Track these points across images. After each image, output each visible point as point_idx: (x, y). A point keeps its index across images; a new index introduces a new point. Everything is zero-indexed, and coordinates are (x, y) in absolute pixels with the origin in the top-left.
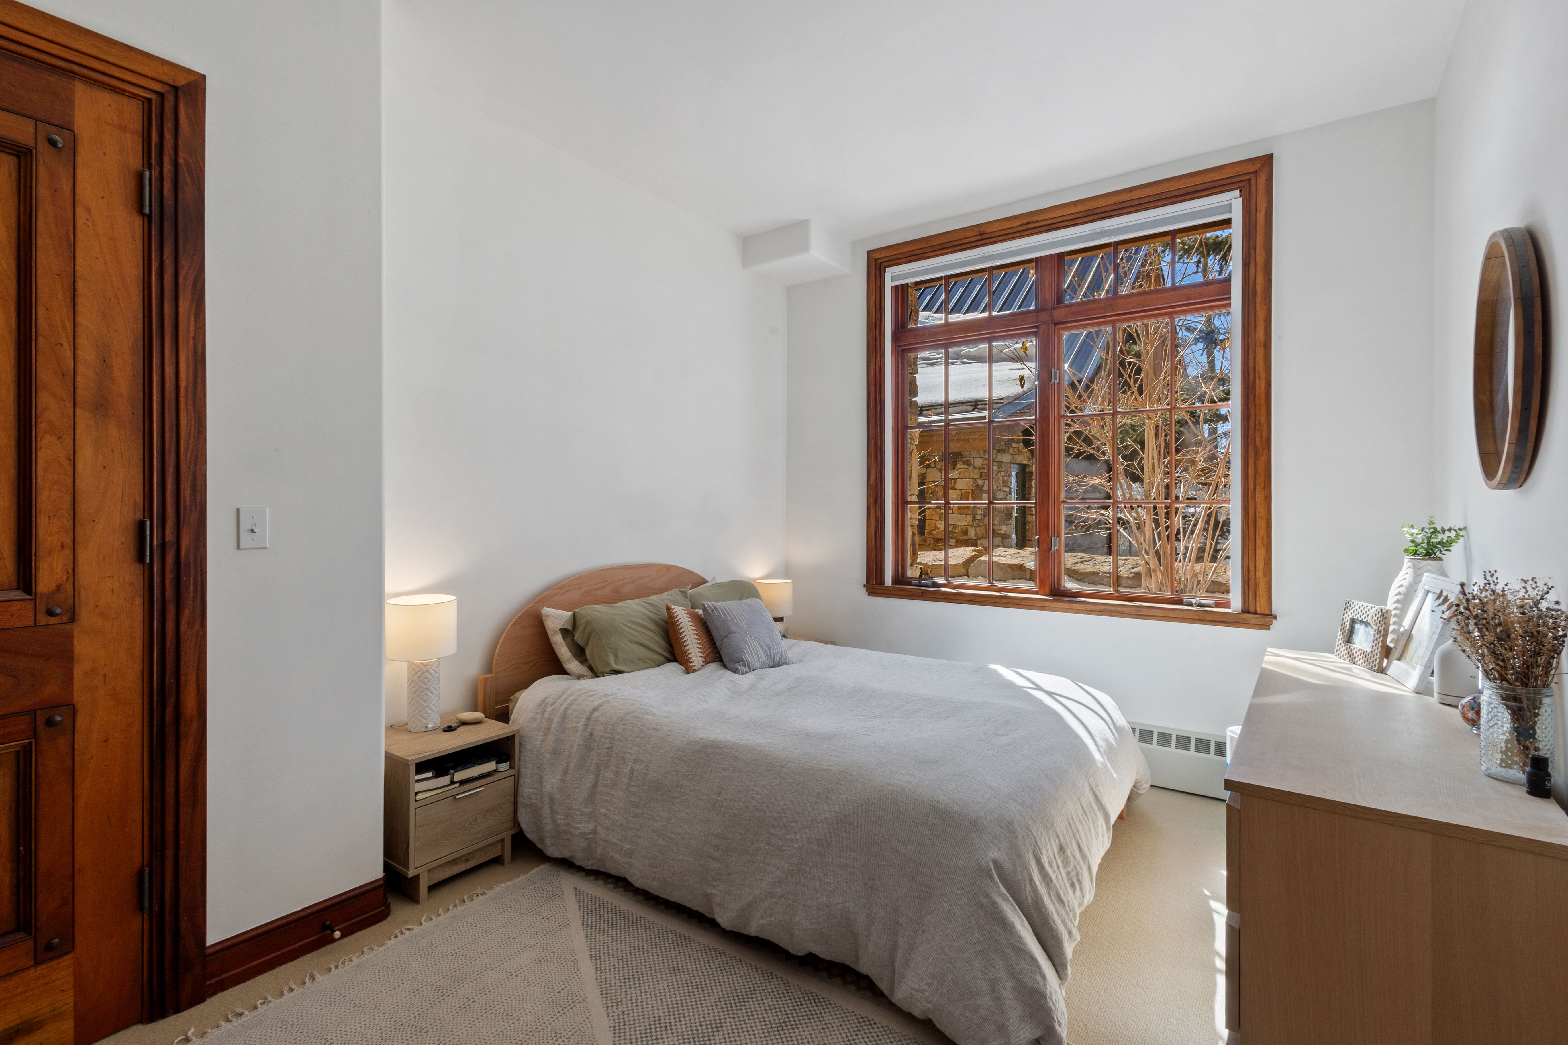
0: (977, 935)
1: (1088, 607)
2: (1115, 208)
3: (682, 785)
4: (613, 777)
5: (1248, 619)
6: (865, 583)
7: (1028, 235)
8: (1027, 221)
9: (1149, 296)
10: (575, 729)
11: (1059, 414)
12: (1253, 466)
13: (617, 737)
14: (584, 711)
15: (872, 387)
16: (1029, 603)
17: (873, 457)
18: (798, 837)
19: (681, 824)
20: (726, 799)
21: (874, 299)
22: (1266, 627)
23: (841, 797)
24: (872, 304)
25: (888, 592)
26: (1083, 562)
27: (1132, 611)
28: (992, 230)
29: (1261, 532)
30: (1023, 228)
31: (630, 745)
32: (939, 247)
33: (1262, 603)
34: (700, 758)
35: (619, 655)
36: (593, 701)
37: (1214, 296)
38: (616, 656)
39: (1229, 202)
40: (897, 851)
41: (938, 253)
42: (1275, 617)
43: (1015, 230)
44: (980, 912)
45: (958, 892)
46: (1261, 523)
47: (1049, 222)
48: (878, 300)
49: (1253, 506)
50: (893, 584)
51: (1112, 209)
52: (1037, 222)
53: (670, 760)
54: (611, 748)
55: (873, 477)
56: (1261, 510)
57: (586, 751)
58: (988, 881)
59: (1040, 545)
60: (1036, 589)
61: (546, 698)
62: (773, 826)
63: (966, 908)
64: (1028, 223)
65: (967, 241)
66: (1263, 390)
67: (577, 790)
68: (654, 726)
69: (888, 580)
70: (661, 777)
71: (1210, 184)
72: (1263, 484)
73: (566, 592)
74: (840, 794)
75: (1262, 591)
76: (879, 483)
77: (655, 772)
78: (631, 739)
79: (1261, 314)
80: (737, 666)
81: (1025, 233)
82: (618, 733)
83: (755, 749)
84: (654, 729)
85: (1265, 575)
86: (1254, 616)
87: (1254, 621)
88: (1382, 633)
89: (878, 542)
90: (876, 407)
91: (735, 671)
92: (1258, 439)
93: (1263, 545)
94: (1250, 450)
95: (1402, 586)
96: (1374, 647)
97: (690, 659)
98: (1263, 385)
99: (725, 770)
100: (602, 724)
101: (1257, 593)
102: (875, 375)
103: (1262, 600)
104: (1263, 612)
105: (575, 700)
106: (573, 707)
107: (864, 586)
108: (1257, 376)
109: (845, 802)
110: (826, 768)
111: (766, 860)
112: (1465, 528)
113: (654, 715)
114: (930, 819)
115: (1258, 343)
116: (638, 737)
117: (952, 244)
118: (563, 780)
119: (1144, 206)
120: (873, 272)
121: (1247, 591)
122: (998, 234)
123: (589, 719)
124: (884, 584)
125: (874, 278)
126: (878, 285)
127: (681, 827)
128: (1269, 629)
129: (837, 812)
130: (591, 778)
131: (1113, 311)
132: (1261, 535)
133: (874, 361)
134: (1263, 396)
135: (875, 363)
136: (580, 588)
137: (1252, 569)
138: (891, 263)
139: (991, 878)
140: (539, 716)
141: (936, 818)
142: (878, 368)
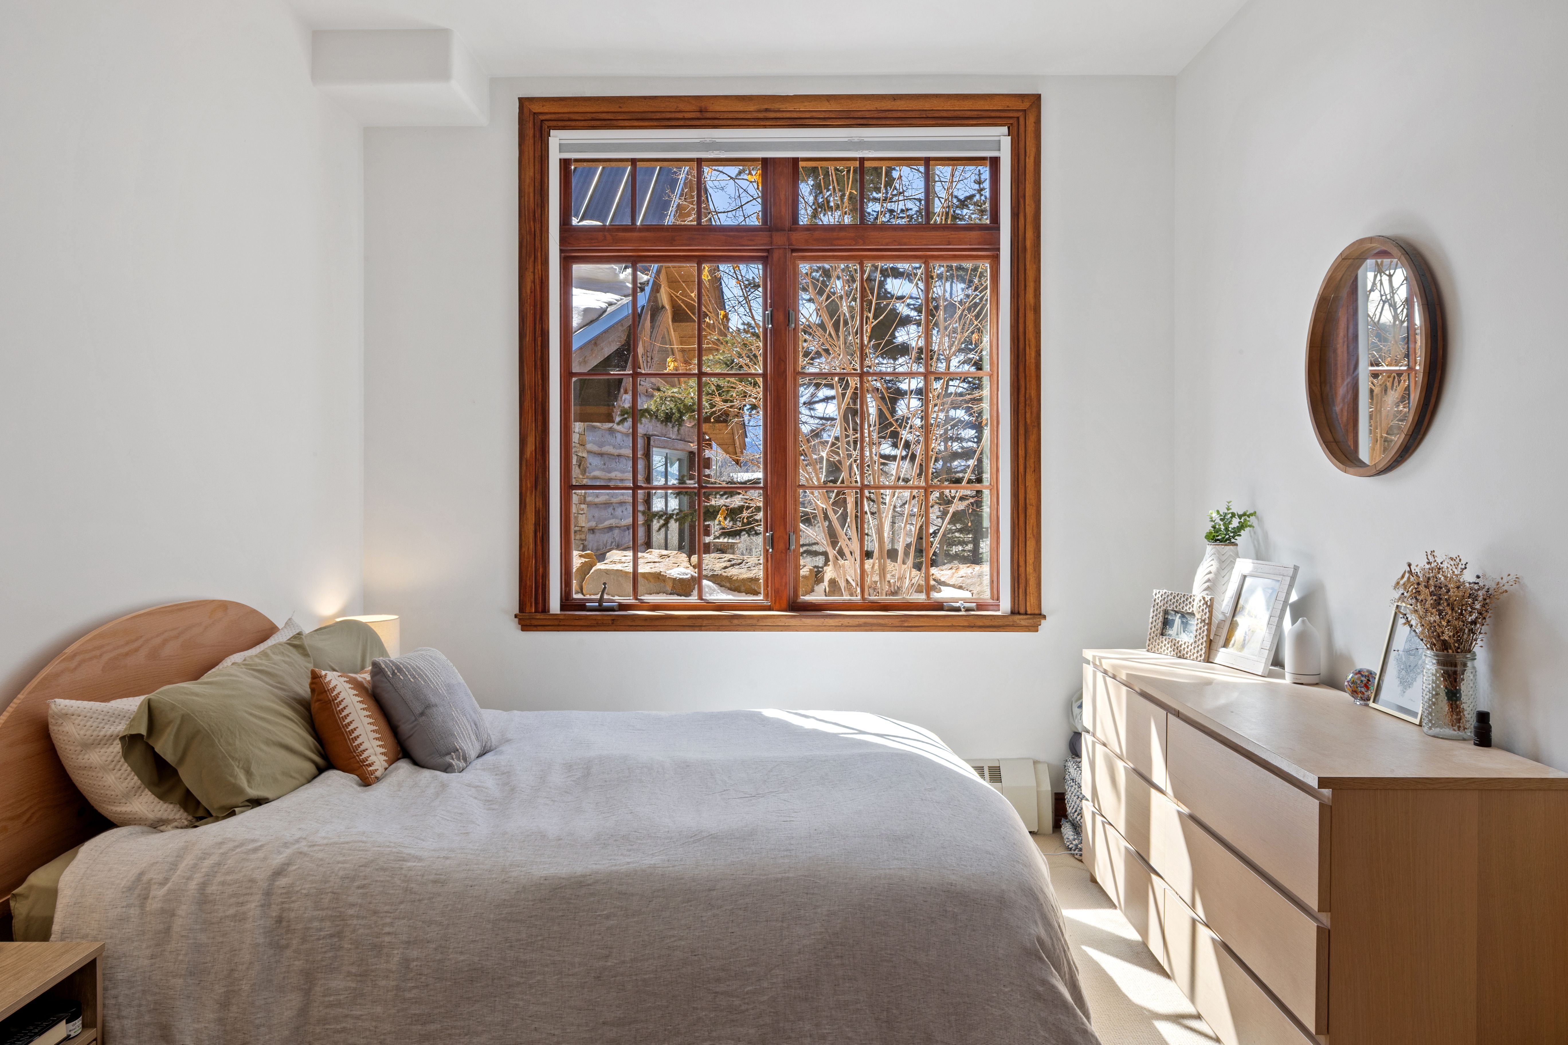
0: (1042, 1033)
1: (845, 621)
2: (876, 115)
3: (525, 961)
4: (353, 985)
5: (1018, 621)
6: (517, 611)
7: (765, 127)
8: (766, 107)
9: (907, 233)
10: (239, 918)
11: (795, 370)
12: (1023, 445)
13: (351, 912)
14: (253, 881)
15: (529, 309)
16: (769, 622)
17: (530, 416)
18: (765, 985)
19: (536, 1025)
20: (624, 962)
21: (532, 174)
22: (1034, 628)
23: (819, 910)
24: (528, 181)
25: (556, 623)
26: (733, 565)
27: (896, 622)
28: (718, 108)
29: (1032, 521)
30: (761, 115)
31: (388, 920)
32: (639, 116)
33: (1032, 601)
34: (552, 909)
35: (254, 769)
36: (265, 859)
37: (975, 245)
38: (248, 773)
39: (997, 138)
40: (915, 962)
41: (636, 123)
42: (1044, 617)
43: (749, 116)
44: (1039, 1004)
45: (1006, 990)
46: (1031, 511)
47: (795, 115)
48: (538, 177)
49: (1023, 491)
50: (561, 610)
51: (872, 116)
52: (779, 111)
53: (490, 926)
54: (339, 935)
55: (530, 448)
56: (1031, 496)
57: (272, 952)
58: (1039, 965)
59: (775, 544)
60: (767, 603)
61: (142, 874)
62: (718, 980)
63: (1022, 1006)
64: (767, 110)
65: (680, 115)
66: (1033, 360)
67: (262, 1029)
68: (432, 877)
69: (555, 605)
70: (476, 959)
71: (980, 113)
72: (1033, 466)
73: (80, 664)
74: (816, 907)
75: (1032, 589)
76: (539, 457)
77: (461, 953)
78: (387, 908)
79: (1031, 274)
80: (448, 759)
81: (762, 123)
82: (353, 905)
83: (651, 874)
84: (435, 882)
85: (1035, 570)
86: (1025, 617)
87: (1023, 623)
88: (1207, 622)
89: (539, 548)
90: (535, 340)
91: (447, 768)
92: (1028, 415)
93: (1033, 535)
94: (1020, 428)
95: (1210, 573)
96: (1198, 637)
97: (366, 759)
98: (1033, 354)
99: (608, 917)
100: (306, 895)
101: (1028, 591)
102: (533, 291)
103: (1032, 598)
104: (1033, 612)
105: (219, 864)
106: (219, 878)
107: (516, 616)
108: (1027, 343)
109: (828, 915)
110: (779, 876)
111: (714, 1034)
112: (1254, 514)
113: (420, 859)
114: (948, 909)
115: (1028, 306)
116: (402, 902)
117: (658, 116)
118: (220, 1021)
119: (909, 122)
120: (530, 132)
121: (1016, 589)
122: (726, 116)
123: (268, 894)
124: (549, 611)
125: (531, 141)
126: (538, 154)
127: (536, 1029)
128: (1037, 631)
129: (821, 933)
130: (294, 1000)
131: (864, 244)
132: (1031, 524)
133: (531, 270)
134: (1033, 367)
135: (534, 273)
136: (101, 655)
137: (1022, 563)
138: (560, 123)
139: (1041, 959)
140: (134, 912)
141: (955, 905)
142: (537, 281)
